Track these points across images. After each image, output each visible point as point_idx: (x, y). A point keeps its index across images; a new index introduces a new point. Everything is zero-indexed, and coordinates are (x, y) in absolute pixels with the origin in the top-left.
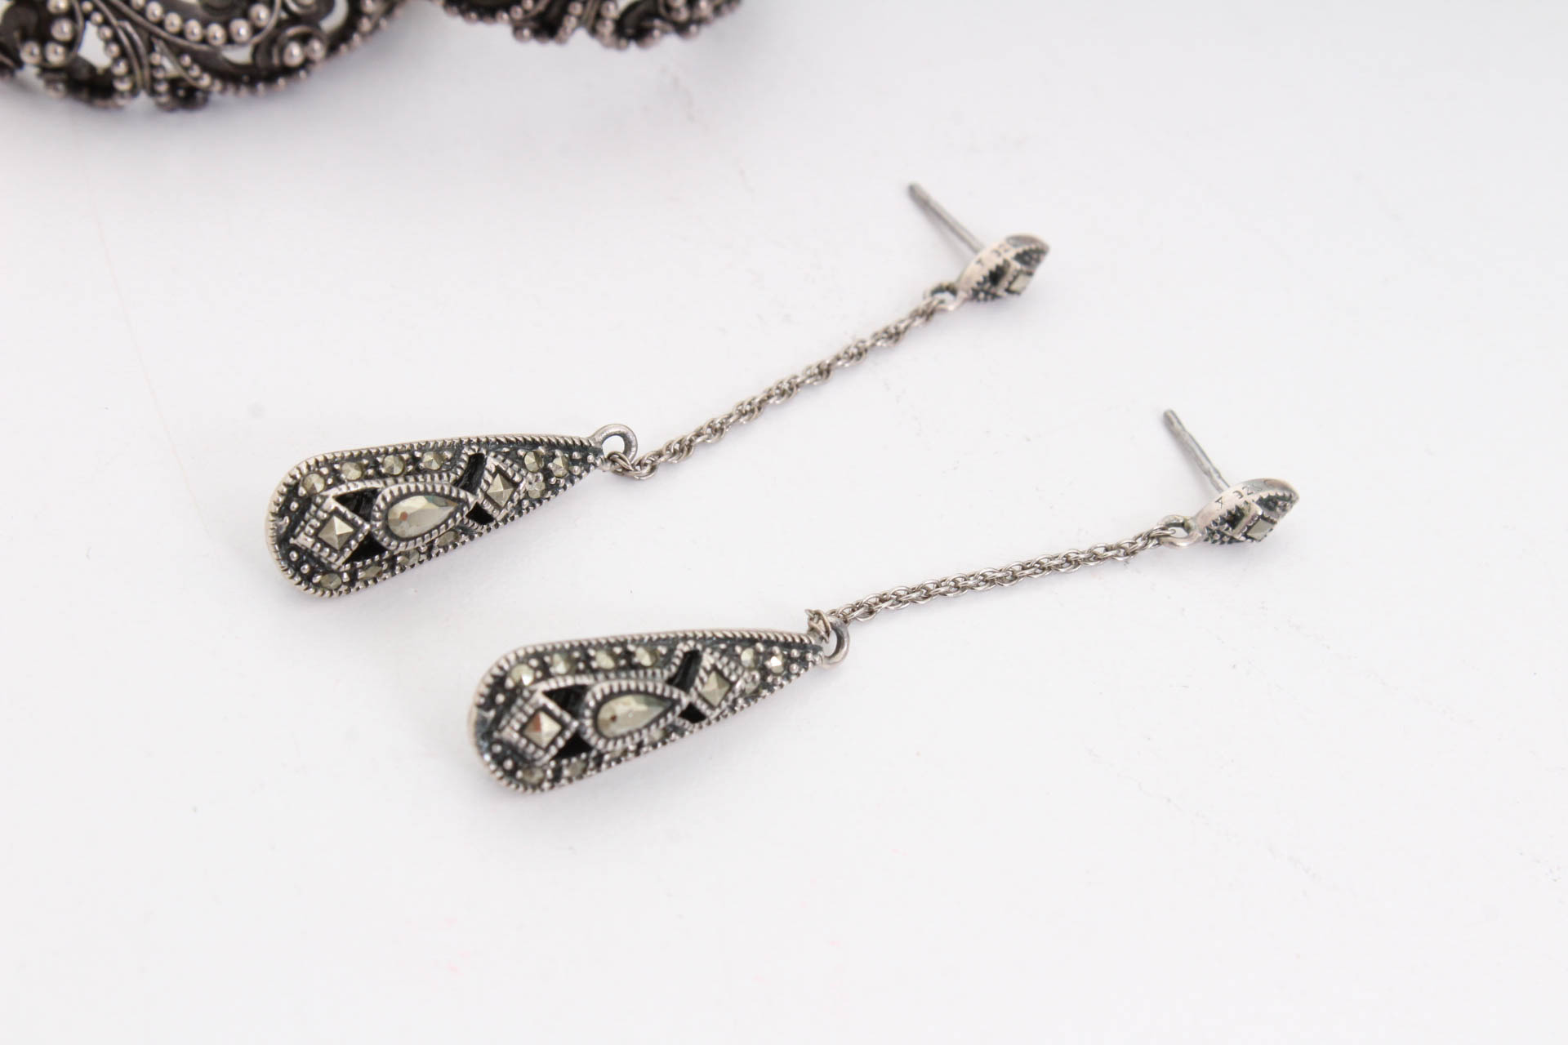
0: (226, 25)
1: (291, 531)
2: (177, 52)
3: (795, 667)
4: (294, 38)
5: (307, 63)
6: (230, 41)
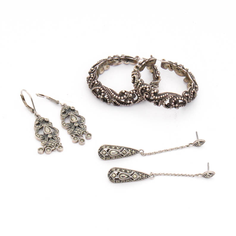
0: (121, 97)
1: (100, 152)
2: (115, 99)
3: (146, 177)
4: (129, 100)
5: (130, 103)
6: (121, 99)
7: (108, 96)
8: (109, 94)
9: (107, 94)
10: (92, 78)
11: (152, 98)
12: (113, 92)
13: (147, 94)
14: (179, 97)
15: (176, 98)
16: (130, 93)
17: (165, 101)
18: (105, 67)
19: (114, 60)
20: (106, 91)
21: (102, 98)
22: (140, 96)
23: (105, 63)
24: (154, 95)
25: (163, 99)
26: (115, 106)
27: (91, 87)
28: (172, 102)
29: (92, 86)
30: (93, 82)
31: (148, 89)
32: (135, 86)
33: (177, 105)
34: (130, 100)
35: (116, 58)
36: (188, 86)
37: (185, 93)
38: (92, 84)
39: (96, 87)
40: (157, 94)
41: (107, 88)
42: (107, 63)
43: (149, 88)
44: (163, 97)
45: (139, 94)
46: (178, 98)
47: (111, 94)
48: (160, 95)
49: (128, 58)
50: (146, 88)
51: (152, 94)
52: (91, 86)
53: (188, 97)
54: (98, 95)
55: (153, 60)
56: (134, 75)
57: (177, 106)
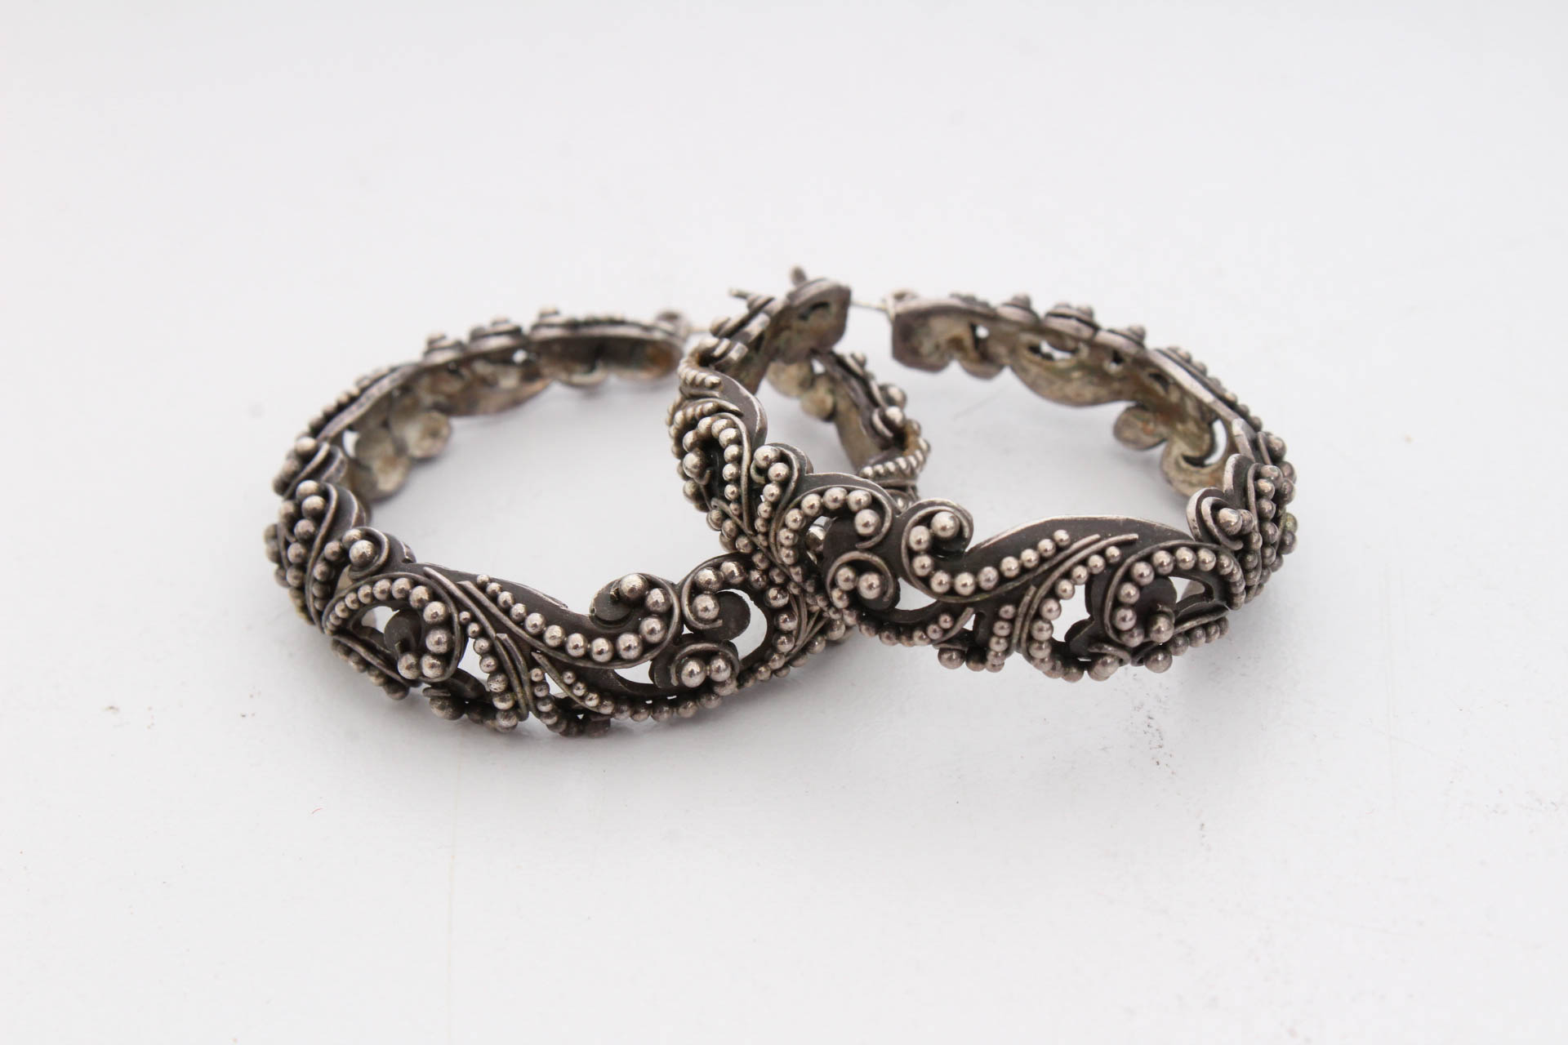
0: (613, 639)
2: (561, 667)
4: (693, 656)
5: (709, 686)
6: (616, 657)
7: (492, 652)
8: (500, 627)
9: (483, 634)
10: (317, 517)
11: (913, 599)
12: (534, 602)
13: (860, 568)
14: (1172, 551)
15: (1148, 559)
16: (696, 589)
17: (1051, 604)
18: (412, 434)
19: (481, 368)
20: (460, 606)
21: (434, 685)
22: (787, 608)
23: (407, 401)
24: (936, 567)
25: (1025, 588)
26: (566, 733)
27: (314, 605)
28: (1118, 604)
29: (329, 588)
30: (332, 547)
31: (865, 519)
32: (725, 516)
33: (1164, 629)
34: (705, 658)
35: (495, 343)
36: (1173, 473)
37: (1216, 508)
38: (318, 570)
39: (365, 590)
40: (959, 554)
41: (473, 578)
42: (427, 399)
43: (875, 505)
44: (1023, 570)
45: (783, 588)
46: (1162, 557)
47: (521, 623)
48: (993, 553)
49: (597, 331)
50: (843, 514)
51: (912, 554)
52: (314, 590)
53: (1243, 536)
54: (392, 664)
55: (819, 304)
56: (704, 424)
57: (1165, 637)
